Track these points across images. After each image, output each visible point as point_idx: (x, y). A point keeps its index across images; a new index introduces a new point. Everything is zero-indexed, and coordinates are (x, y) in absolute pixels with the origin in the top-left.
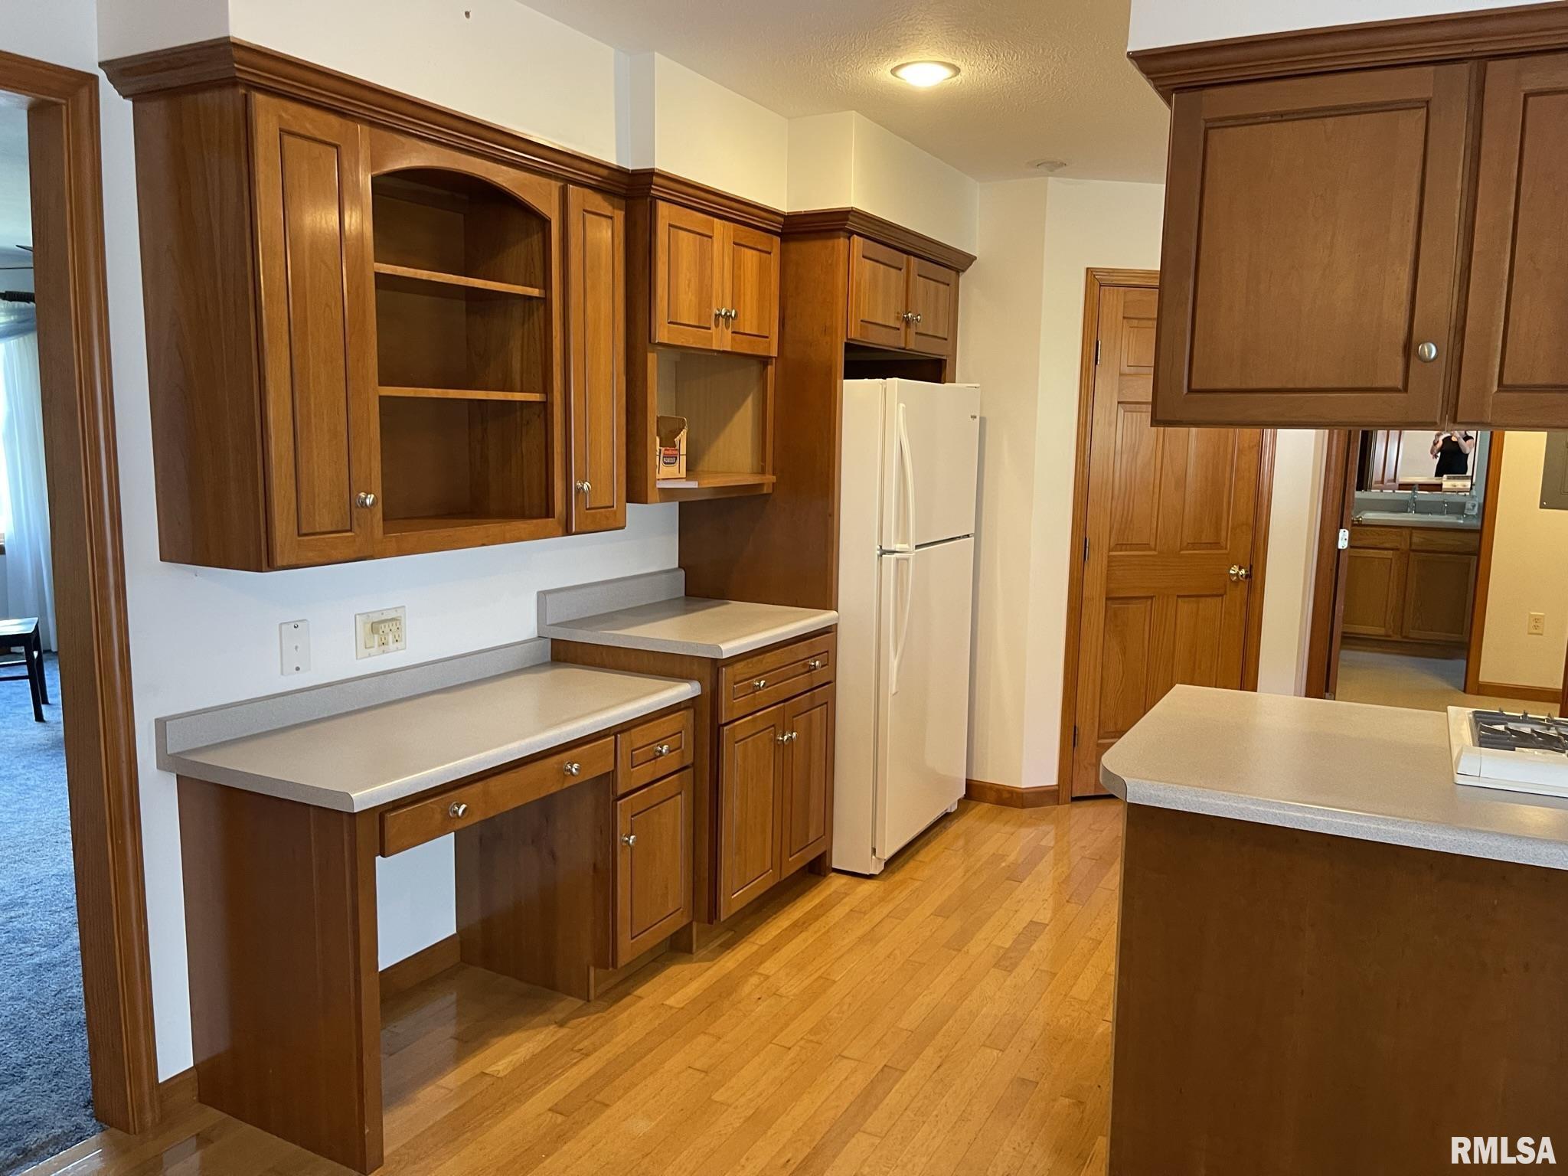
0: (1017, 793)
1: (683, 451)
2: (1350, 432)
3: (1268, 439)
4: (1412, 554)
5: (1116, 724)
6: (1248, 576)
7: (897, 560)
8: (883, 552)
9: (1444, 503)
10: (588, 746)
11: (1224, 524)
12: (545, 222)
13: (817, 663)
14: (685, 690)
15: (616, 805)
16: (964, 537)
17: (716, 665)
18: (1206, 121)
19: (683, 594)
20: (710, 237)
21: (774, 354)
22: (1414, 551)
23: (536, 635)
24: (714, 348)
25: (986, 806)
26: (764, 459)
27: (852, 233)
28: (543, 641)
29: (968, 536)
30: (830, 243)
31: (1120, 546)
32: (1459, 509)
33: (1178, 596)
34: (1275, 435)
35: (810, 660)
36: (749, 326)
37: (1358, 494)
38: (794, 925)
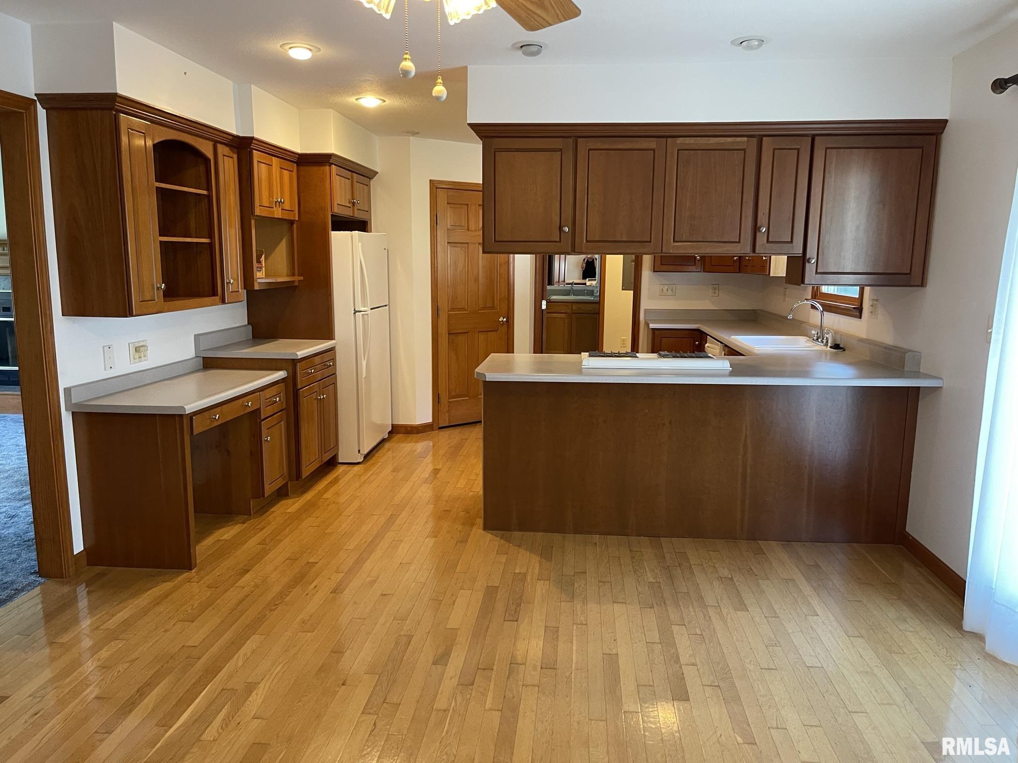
0: (414, 427)
1: (264, 265)
2: (544, 256)
3: (511, 260)
4: (573, 315)
5: (456, 391)
6: (507, 321)
7: (363, 315)
8: (355, 312)
9: (585, 290)
10: (252, 395)
11: (496, 298)
12: (206, 160)
13: (331, 363)
14: (280, 374)
15: (261, 424)
16: (383, 306)
17: (294, 362)
18: (495, 149)
19: (251, 338)
20: (271, 165)
21: (297, 219)
22: (574, 313)
23: (194, 356)
24: (276, 217)
25: (400, 435)
26: (293, 268)
27: (332, 164)
28: (199, 358)
29: (386, 306)
30: (322, 168)
31: (453, 309)
32: (591, 293)
33: (479, 332)
34: (514, 257)
35: (327, 363)
36: (287, 206)
37: (549, 287)
38: (331, 482)
